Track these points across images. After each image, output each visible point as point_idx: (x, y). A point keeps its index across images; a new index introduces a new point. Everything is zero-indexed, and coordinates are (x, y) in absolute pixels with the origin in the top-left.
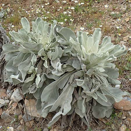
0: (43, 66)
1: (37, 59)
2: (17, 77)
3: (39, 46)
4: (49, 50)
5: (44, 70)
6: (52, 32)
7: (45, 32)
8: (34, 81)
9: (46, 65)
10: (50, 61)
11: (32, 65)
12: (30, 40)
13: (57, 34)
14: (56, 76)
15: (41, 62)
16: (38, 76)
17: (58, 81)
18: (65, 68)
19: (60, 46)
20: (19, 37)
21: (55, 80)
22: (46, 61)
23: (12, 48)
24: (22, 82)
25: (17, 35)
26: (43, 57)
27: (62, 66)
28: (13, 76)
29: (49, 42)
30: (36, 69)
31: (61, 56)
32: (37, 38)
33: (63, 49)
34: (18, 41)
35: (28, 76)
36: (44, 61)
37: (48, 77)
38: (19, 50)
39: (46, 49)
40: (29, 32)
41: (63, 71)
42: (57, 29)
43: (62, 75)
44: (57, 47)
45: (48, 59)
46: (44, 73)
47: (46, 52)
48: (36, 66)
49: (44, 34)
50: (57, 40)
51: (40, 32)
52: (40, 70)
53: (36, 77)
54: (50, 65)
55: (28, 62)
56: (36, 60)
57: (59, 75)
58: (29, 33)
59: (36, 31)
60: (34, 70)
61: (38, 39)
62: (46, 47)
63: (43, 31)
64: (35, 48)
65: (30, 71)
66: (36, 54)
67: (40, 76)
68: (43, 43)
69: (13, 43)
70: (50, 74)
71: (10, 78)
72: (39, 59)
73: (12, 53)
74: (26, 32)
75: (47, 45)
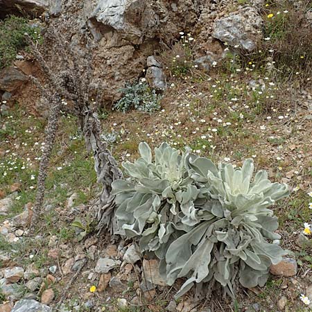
0: (170, 212)
1: (161, 202)
2: (131, 227)
3: (164, 183)
4: (178, 189)
5: (171, 217)
6: (183, 163)
7: (173, 163)
8: (156, 233)
9: (173, 211)
10: (180, 204)
11: (153, 211)
12: (151, 174)
13: (190, 166)
14: (188, 226)
15: (166, 207)
16: (162, 226)
17: (191, 234)
18: (201, 215)
19: (194, 183)
20: (136, 171)
21: (186, 233)
22: (174, 206)
23: (126, 186)
24: (139, 234)
25: (133, 167)
26: (170, 199)
27: (197, 213)
28: (125, 226)
29: (178, 178)
30: (160, 216)
31: (195, 198)
32: (161, 171)
33: (198, 187)
34: (134, 175)
35: (148, 226)
36: (171, 205)
37: (177, 228)
38: (136, 188)
39: (174, 188)
40: (150, 162)
41: (198, 219)
42: (190, 159)
43: (196, 226)
44: (189, 185)
45: (177, 201)
46: (170, 223)
47: (174, 191)
48: (159, 211)
49: (171, 167)
50: (189, 175)
51: (165, 163)
52: (166, 218)
53: (159, 227)
54: (180, 210)
55: (147, 206)
56: (159, 203)
57: (193, 224)
58: (150, 165)
59: (160, 162)
60: (157, 217)
61: (162, 174)
62: (174, 185)
63: (170, 162)
64: (158, 185)
65: (151, 220)
66: (160, 195)
67: (165, 227)
68: (169, 179)
69: (128, 179)
70: (179, 223)
71: (122, 229)
72: (164, 202)
73: (126, 193)
74: (146, 163)
75: (176, 183)
